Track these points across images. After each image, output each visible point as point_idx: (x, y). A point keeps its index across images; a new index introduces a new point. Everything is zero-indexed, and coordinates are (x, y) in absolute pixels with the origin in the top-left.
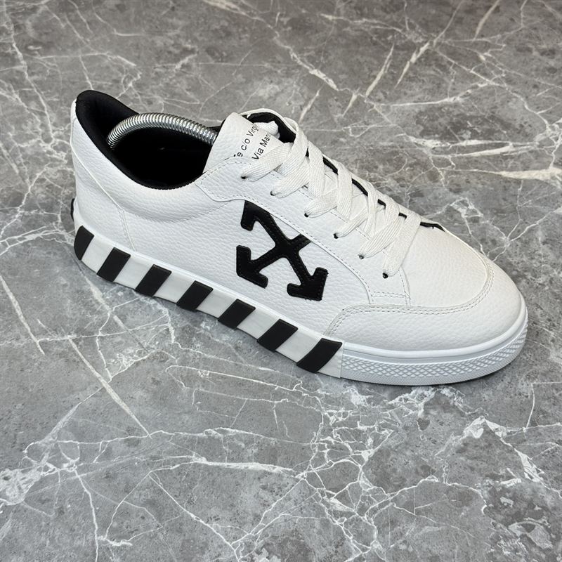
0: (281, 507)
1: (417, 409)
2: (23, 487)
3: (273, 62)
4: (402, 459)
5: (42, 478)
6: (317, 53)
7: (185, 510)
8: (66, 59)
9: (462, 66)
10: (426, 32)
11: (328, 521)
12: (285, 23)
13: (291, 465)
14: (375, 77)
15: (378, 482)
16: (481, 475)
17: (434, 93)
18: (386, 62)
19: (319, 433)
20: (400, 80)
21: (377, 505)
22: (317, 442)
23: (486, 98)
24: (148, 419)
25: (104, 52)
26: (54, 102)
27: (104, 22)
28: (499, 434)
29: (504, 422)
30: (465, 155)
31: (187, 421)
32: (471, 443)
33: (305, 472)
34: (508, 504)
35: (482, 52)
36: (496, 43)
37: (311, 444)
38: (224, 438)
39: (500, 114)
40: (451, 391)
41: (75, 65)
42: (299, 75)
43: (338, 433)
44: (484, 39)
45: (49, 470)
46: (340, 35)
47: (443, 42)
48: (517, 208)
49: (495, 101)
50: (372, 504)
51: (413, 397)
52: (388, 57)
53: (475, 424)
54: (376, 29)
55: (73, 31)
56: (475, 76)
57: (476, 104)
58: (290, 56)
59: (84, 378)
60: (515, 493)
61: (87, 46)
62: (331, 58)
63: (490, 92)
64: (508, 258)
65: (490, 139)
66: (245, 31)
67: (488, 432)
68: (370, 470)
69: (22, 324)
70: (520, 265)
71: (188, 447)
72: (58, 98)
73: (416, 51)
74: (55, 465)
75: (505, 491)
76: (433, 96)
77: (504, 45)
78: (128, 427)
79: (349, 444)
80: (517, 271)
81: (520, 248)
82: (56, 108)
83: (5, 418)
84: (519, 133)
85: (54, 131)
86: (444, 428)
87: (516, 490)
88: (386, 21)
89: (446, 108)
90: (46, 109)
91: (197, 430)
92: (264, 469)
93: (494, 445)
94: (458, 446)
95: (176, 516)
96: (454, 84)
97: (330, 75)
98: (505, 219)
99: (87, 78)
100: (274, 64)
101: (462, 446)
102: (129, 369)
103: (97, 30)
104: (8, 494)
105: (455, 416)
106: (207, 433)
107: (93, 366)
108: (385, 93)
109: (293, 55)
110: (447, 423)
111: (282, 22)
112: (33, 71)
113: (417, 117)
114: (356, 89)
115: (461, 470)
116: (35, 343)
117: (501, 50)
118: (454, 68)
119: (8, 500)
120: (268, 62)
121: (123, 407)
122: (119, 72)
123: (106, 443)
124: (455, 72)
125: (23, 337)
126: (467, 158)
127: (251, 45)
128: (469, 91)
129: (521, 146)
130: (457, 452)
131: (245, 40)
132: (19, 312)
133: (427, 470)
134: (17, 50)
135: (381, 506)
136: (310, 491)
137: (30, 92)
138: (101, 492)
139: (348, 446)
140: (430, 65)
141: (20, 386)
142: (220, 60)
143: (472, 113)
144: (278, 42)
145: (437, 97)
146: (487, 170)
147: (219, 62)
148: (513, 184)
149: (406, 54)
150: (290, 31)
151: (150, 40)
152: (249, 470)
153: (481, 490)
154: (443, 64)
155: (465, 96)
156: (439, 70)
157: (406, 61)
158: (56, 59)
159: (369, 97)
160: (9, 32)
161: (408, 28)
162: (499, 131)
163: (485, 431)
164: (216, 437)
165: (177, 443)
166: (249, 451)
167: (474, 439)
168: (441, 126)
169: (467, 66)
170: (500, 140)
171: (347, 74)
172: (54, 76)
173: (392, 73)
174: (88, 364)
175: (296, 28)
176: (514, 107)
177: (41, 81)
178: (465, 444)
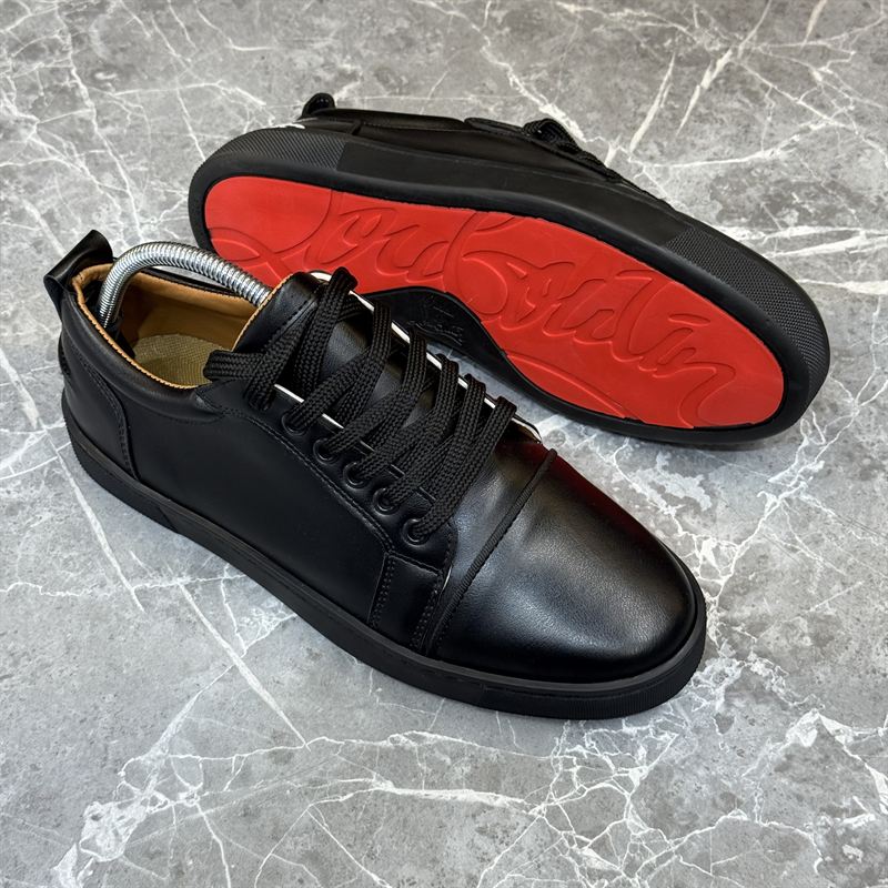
0: (508, 863)
1: (713, 698)
2: (121, 831)
3: (482, 92)
4: (691, 782)
5: (148, 818)
6: (551, 76)
7: (363, 868)
8: (156, 95)
9: (783, 93)
10: (726, 31)
11: (580, 885)
12: (500, 21)
13: (522, 792)
14: (644, 116)
15: (655, 820)
16: (813, 809)
17: (740, 143)
18: (662, 88)
19: (563, 739)
20: (684, 121)
21: (653, 859)
22: (561, 754)
23: (824, 150)
24: (303, 718)
25: (214, 82)
26: (140, 173)
27: (214, 27)
28: (840, 739)
29: (850, 719)
30: (789, 253)
31: (363, 721)
32: (798, 754)
33: (543, 805)
34: (855, 857)
35: (817, 65)
36: (840, 49)
37: (552, 757)
38: (419, 749)
39: (846, 178)
40: (767, 666)
41: (169, 106)
42: (523, 114)
43: (593, 739)
44: (820, 42)
45: (160, 804)
46: (587, 41)
47: (754, 48)
48: (871, 347)
49: (837, 154)
50: (646, 858)
51: (708, 678)
52: (666, 79)
53: (805, 723)
54: (646, 28)
55: (164, 44)
56: (805, 110)
57: (806, 161)
58: (509, 81)
59: (205, 650)
60: (865, 839)
61: (188, 70)
62: (574, 82)
63: (830, 139)
64: (857, 436)
65: (829, 224)
66: (435, 38)
67: (824, 736)
68: (642, 802)
69: (108, 560)
70: (874, 447)
71: (365, 764)
72: (146, 165)
73: (710, 67)
74: (167, 796)
75: (850, 834)
76: (737, 148)
77: (853, 53)
78: (275, 732)
79: (610, 757)
80: (870, 457)
81: (876, 419)
82: (144, 183)
83: (89, 718)
84: (875, 212)
85: (142, 224)
86: (757, 730)
87: (868, 833)
88: (661, 13)
89: (759, 170)
90: (128, 186)
91: (377, 737)
92: (480, 799)
93: (832, 757)
94: (779, 760)
95: (351, 878)
96: (771, 125)
97: (574, 114)
98: (852, 367)
99: (190, 128)
100: (484, 96)
101: (784, 759)
102: (271, 633)
103: (203, 41)
104: (99, 843)
105: (772, 710)
106: (392, 740)
107: (217, 628)
108: (660, 145)
109: (513, 78)
110: (760, 721)
111: (495, 19)
112: (105, 118)
113: (712, 187)
114: (615, 138)
115: (783, 800)
116: (129, 593)
117: (847, 61)
118: (771, 95)
119: (100, 853)
120: (474, 93)
121: (266, 699)
122: (239, 116)
123: (241, 758)
124: (774, 104)
125: (109, 582)
126: (791, 259)
127: (446, 63)
128: (796, 138)
129: (880, 235)
130: (776, 770)
131: (436, 54)
132: (102, 540)
133: (730, 801)
134: (78, 80)
135: (660, 861)
136: (551, 836)
137: (102, 155)
138: (237, 839)
139: (609, 761)
140: (733, 92)
141: (111, 665)
142: (397, 90)
143: (800, 178)
144: (489, 56)
145: (744, 150)
146: (825, 280)
147: (395, 94)
148: (865, 305)
149: (694, 73)
150: (507, 36)
151: (286, 57)
152: (459, 802)
153: (813, 834)
154: (754, 89)
155: (789, 147)
156: (747, 101)
157: (695, 84)
158: (140, 95)
159: (635, 152)
160: (64, 49)
161: (697, 26)
162: (843, 210)
163: (819, 733)
164: (407, 747)
165: (348, 758)
166: (458, 770)
167: (804, 748)
168: (751, 202)
169: (792, 93)
170: (845, 225)
171: (599, 111)
172: (138, 126)
173: (672, 108)
174: (209, 626)
175: (518, 29)
176: (868, 166)
177: (118, 136)
178: (789, 757)
